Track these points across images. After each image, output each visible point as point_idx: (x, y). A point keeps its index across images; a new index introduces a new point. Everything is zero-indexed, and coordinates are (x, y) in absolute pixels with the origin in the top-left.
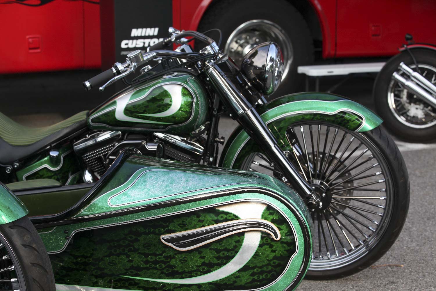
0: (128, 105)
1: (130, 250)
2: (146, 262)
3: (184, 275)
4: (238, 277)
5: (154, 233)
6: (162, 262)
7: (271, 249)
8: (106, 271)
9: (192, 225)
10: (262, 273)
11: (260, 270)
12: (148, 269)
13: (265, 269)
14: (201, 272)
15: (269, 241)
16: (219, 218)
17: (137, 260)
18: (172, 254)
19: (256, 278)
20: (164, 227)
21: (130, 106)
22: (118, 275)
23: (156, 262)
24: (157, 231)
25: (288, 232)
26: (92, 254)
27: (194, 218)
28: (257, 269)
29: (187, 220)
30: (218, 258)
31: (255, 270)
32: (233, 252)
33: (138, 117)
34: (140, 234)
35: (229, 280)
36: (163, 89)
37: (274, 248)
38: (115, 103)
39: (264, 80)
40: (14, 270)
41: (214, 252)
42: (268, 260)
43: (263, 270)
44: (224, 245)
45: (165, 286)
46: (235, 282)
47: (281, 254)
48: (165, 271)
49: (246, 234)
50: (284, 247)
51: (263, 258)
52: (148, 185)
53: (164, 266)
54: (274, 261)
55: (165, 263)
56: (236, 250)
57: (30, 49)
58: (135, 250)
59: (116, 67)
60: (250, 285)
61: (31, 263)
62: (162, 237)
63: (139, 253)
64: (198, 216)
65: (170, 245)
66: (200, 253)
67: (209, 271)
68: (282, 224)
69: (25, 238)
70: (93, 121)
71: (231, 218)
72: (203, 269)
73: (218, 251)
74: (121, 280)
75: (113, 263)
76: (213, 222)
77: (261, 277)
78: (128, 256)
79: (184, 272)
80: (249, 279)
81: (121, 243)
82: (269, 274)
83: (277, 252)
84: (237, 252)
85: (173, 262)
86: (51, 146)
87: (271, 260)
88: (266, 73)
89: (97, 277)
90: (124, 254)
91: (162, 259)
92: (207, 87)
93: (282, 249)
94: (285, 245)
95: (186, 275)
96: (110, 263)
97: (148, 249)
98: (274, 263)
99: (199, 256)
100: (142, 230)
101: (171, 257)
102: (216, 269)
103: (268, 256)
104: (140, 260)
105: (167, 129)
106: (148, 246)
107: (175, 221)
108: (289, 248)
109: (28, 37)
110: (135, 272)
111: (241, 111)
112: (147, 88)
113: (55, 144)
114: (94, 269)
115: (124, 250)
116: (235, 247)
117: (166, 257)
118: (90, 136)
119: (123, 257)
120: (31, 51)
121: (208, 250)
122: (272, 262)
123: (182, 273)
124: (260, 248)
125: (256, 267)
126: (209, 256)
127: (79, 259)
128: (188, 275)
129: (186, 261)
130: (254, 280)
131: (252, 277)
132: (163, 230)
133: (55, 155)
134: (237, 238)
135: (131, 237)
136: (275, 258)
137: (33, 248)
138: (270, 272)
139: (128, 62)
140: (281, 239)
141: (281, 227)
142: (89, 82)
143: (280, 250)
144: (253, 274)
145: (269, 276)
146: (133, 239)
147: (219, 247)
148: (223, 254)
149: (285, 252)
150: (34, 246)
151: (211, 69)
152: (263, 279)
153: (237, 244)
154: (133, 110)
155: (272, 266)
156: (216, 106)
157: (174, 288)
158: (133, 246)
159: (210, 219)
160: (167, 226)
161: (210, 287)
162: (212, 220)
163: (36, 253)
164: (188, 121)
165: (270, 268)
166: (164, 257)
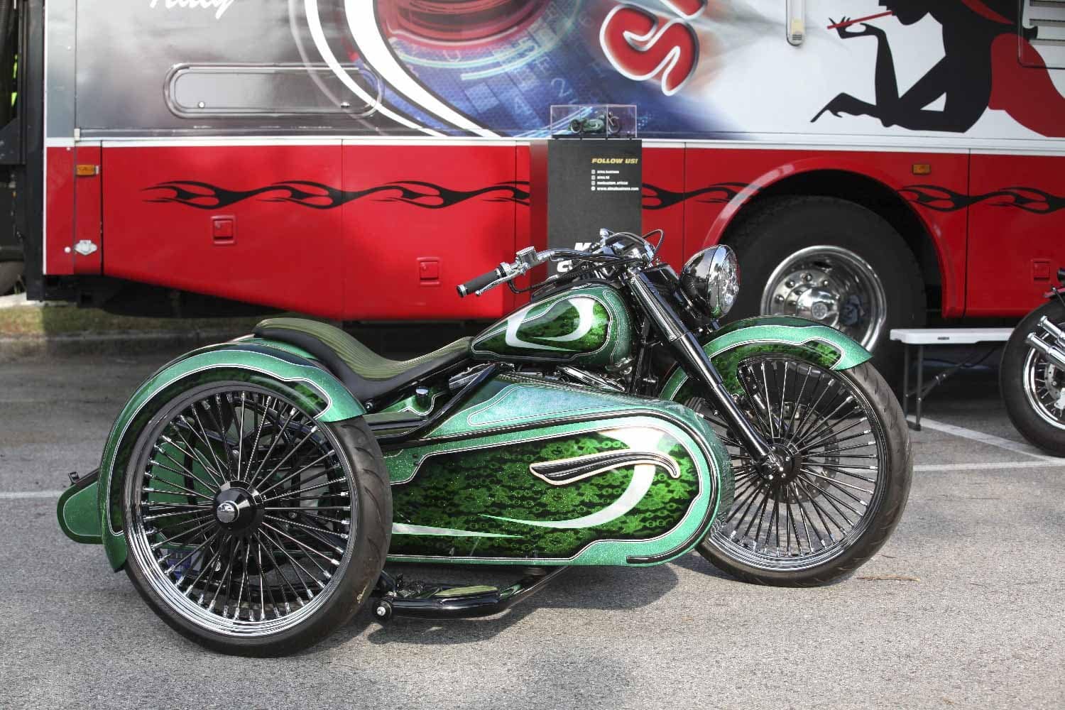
0: (522, 324)
1: (492, 482)
2: (511, 498)
3: (557, 517)
4: (624, 522)
5: (522, 460)
6: (531, 498)
7: (667, 489)
8: (462, 508)
9: (570, 453)
10: (655, 518)
11: (652, 515)
12: (513, 507)
13: (659, 514)
14: (579, 513)
15: (666, 478)
16: (603, 445)
17: (501, 494)
18: (543, 487)
19: (647, 524)
20: (534, 454)
21: (524, 327)
22: (476, 514)
23: (523, 498)
24: (525, 458)
25: (690, 468)
26: (446, 486)
27: (572, 443)
28: (650, 513)
29: (563, 447)
30: (601, 496)
31: (647, 515)
32: (620, 490)
33: (535, 342)
34: (505, 461)
35: (612, 526)
36: (570, 304)
37: (671, 488)
38: (506, 323)
39: (707, 296)
40: (346, 482)
41: (595, 488)
42: (663, 503)
43: (657, 516)
44: (608, 480)
45: (534, 530)
46: (621, 528)
47: (680, 496)
48: (534, 510)
49: (636, 467)
50: (684, 487)
51: (657, 499)
52: (517, 402)
53: (533, 504)
54: (671, 504)
55: (534, 500)
56: (624, 486)
57: (422, 279)
58: (499, 482)
59: (501, 269)
60: (639, 533)
61: (364, 470)
62: (532, 465)
63: (503, 486)
64: (577, 442)
65: (542, 476)
66: (578, 488)
67: (589, 513)
68: (683, 458)
69: (360, 441)
70: (476, 347)
71: (618, 446)
72: (582, 509)
73: (601, 487)
74: (478, 520)
75: (471, 498)
76: (595, 451)
77: (654, 524)
78: (489, 489)
79: (558, 512)
80: (639, 525)
81: (482, 472)
82: (664, 520)
83: (675, 493)
84: (624, 490)
85: (544, 499)
86: (418, 382)
87: (667, 503)
88: (710, 286)
89: (450, 515)
90: (483, 486)
91: (529, 495)
92: (634, 306)
93: (682, 490)
94: (686, 485)
95: (560, 517)
96: (466, 497)
97: (514, 481)
98: (671, 506)
99: (577, 492)
100: (507, 456)
101: (542, 493)
102: (598, 510)
103: (663, 497)
104: (504, 494)
105: (573, 358)
106: (513, 477)
107: (548, 446)
108: (691, 489)
109: (419, 259)
110: (497, 510)
111: (672, 337)
112: (549, 302)
113: (424, 379)
114: (447, 506)
115: (484, 481)
116: (623, 483)
117: (537, 493)
118: (471, 369)
119: (484, 490)
120: (424, 283)
121: (588, 485)
122: (668, 506)
123: (554, 514)
124: (653, 487)
125: (648, 510)
126: (589, 494)
127: (429, 492)
128: (562, 516)
129: (560, 498)
130: (645, 528)
131: (643, 524)
132: (533, 458)
133: (423, 393)
134: (624, 472)
135: (493, 465)
136: (672, 500)
137: (368, 453)
138: (665, 518)
139: (518, 262)
140: (680, 476)
141: (682, 461)
142: (465, 286)
143: (680, 491)
144: (644, 520)
145: (664, 523)
146: (496, 467)
147: (601, 482)
148: (607, 491)
149: (686, 494)
150: (369, 450)
151: (634, 279)
152: (656, 527)
153: (625, 480)
154: (528, 331)
155: (668, 510)
156: (645, 333)
157: (546, 533)
158: (495, 476)
159: (592, 446)
160: (538, 453)
161: (591, 534)
162: (595, 448)
163: (371, 458)
164: (602, 349)
165: (666, 513)
166: (534, 492)
